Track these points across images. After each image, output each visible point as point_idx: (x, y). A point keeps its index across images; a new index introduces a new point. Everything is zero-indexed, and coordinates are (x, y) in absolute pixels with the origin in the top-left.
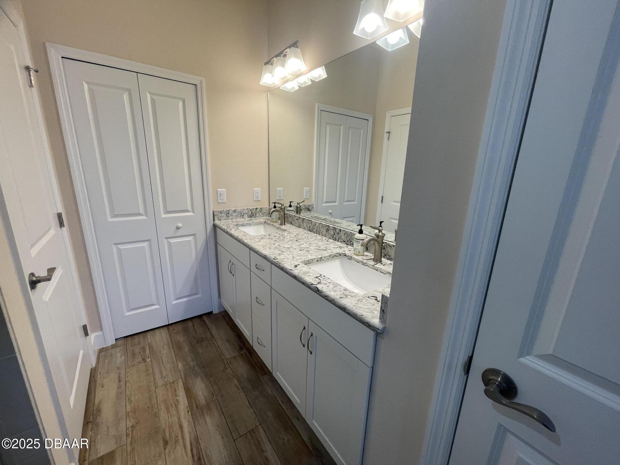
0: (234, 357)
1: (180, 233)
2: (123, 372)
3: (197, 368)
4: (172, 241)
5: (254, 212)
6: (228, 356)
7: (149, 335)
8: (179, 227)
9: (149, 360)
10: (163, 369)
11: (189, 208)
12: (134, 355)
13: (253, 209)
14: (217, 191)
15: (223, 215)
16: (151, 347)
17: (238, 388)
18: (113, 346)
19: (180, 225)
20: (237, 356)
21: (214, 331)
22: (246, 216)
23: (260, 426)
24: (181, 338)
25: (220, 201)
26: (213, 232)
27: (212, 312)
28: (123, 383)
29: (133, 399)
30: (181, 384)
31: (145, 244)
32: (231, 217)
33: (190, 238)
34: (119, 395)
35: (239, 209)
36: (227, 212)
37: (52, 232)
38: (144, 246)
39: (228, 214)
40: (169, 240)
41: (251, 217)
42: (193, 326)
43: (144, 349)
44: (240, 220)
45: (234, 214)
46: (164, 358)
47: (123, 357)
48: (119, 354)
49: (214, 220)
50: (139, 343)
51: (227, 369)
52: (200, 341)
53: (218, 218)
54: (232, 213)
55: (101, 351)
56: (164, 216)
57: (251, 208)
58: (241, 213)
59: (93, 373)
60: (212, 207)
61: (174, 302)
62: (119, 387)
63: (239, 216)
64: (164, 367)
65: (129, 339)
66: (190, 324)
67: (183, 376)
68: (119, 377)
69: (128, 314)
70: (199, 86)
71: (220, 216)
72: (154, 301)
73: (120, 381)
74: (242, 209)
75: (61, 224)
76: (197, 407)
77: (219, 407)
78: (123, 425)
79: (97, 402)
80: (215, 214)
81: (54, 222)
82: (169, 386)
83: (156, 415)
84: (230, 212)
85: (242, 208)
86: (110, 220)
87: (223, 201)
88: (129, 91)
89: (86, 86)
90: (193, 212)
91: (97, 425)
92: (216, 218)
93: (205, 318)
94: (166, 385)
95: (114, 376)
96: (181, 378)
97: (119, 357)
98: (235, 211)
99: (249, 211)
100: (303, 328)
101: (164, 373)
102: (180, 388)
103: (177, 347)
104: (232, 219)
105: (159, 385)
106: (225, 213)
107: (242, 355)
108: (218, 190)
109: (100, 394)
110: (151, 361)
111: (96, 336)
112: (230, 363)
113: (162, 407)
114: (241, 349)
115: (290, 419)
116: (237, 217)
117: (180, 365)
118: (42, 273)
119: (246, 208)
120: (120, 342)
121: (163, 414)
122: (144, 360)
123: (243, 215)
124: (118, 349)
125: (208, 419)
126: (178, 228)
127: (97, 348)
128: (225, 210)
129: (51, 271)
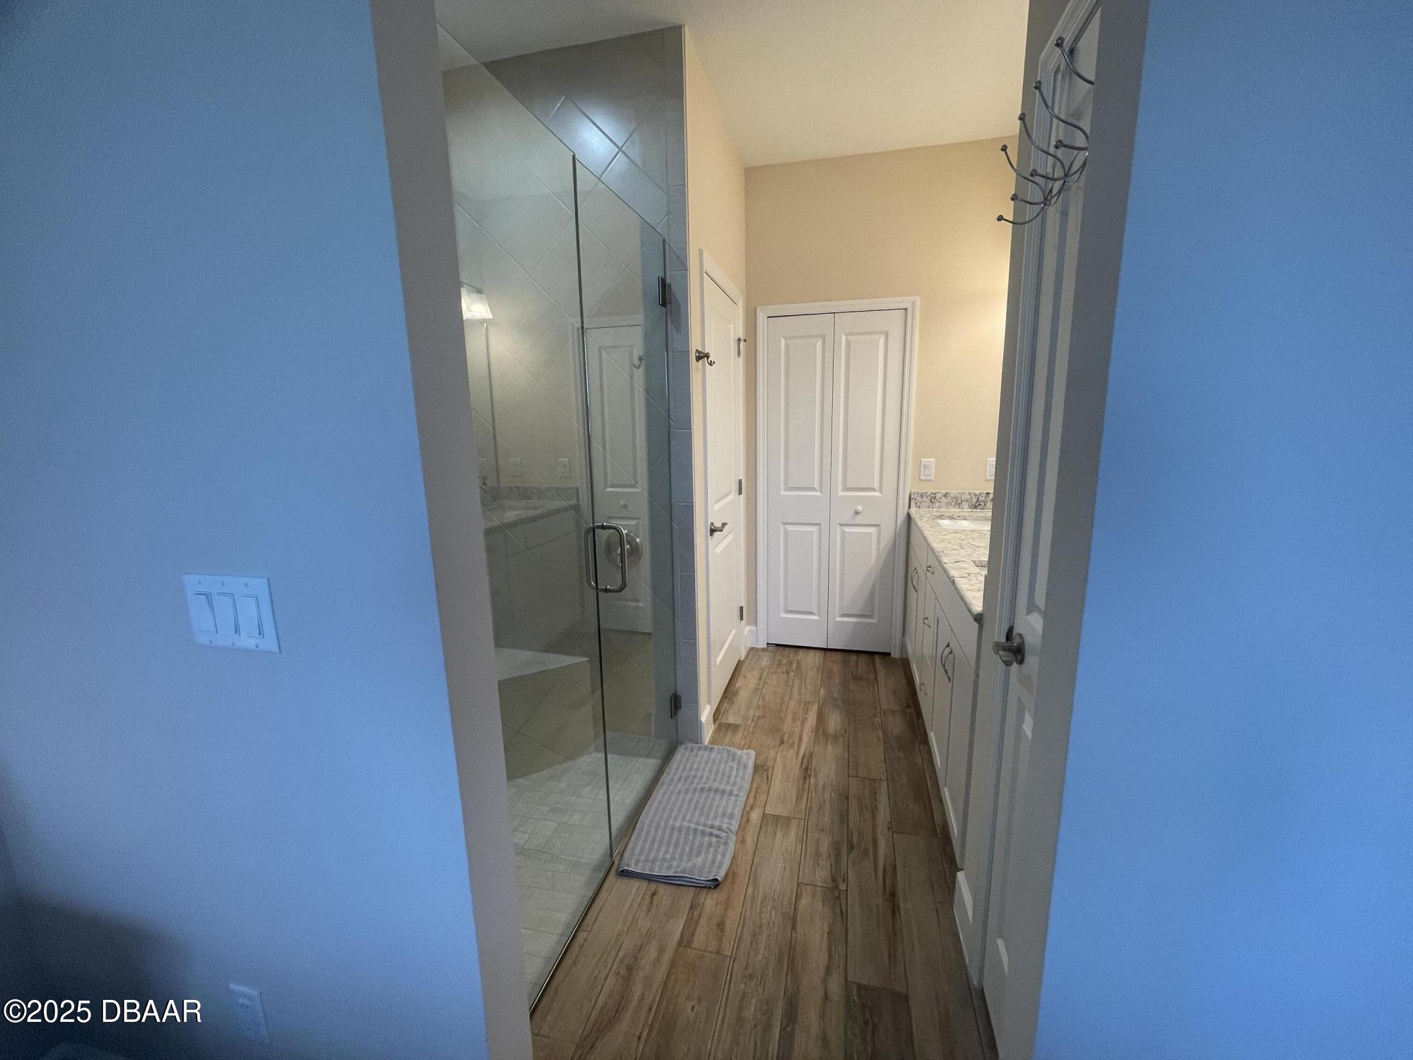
0: (893, 711)
1: (858, 520)
2: (765, 674)
3: (840, 702)
4: (847, 529)
5: (981, 499)
6: (884, 706)
7: (801, 652)
8: (858, 511)
9: (792, 674)
10: (803, 688)
11: (876, 486)
12: (780, 664)
13: (981, 494)
14: (921, 461)
15: (925, 499)
16: (798, 663)
17: (880, 741)
18: (763, 649)
19: (861, 508)
20: (898, 711)
21: (882, 675)
22: (965, 505)
23: (886, 782)
24: (836, 668)
25: (923, 477)
26: (906, 524)
27: (889, 654)
28: (762, 682)
29: (767, 697)
30: (815, 708)
31: (814, 529)
32: (937, 504)
33: (872, 530)
34: (756, 690)
35: (954, 492)
36: (933, 495)
37: (731, 497)
38: (813, 531)
39: (933, 499)
40: (843, 528)
41: (975, 507)
42: (857, 661)
43: (791, 663)
44: (954, 511)
45: (944, 500)
46: (808, 679)
47: (769, 662)
48: (766, 658)
49: (909, 507)
50: (788, 656)
51: (876, 717)
52: (857, 679)
53: (916, 503)
54: (940, 498)
55: (752, 649)
56: (841, 493)
57: (977, 492)
58: (956, 498)
59: (739, 664)
60: (909, 486)
61: (839, 619)
62: (758, 684)
63: (954, 503)
64: (805, 686)
65: (781, 648)
66: (854, 657)
67: (821, 702)
68: (761, 676)
69: (783, 615)
70: (909, 312)
71: (920, 500)
72: (814, 610)
73: (760, 679)
74: (959, 493)
75: (740, 493)
76: (823, 732)
77: (846, 744)
78: (751, 713)
79: (737, 686)
80: (912, 496)
81: (735, 487)
82: (803, 703)
83: (782, 719)
84: (938, 496)
85: (960, 491)
86: (783, 493)
87: (929, 478)
88: (823, 337)
89: (783, 341)
90: (881, 492)
91: (733, 703)
92: (913, 503)
93: (877, 658)
94: (800, 702)
95: (756, 673)
96: (819, 703)
97: (765, 661)
98: (946, 495)
99: (973, 496)
100: (947, 644)
101: (803, 691)
102: (813, 709)
103: (828, 675)
104: (940, 507)
105: (794, 698)
106: (929, 498)
107: (905, 712)
108: (923, 460)
109: (740, 683)
110: (794, 676)
111: (750, 630)
112: (884, 713)
113: (790, 716)
114: (909, 706)
115: (929, 796)
116: (948, 504)
117: (822, 691)
118: (718, 525)
119: (967, 492)
120: (771, 648)
121: (789, 721)
122: (788, 673)
123: (960, 502)
124: (767, 654)
125: (830, 747)
126: (857, 513)
127: (750, 645)
128: (929, 492)
129: (724, 525)
